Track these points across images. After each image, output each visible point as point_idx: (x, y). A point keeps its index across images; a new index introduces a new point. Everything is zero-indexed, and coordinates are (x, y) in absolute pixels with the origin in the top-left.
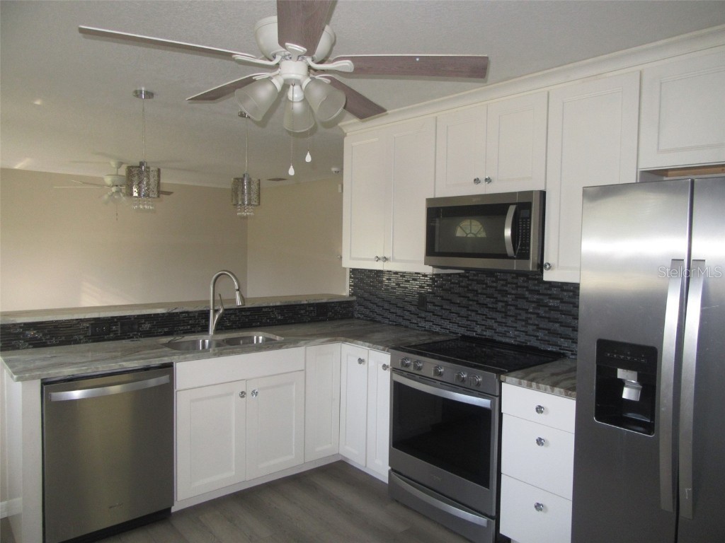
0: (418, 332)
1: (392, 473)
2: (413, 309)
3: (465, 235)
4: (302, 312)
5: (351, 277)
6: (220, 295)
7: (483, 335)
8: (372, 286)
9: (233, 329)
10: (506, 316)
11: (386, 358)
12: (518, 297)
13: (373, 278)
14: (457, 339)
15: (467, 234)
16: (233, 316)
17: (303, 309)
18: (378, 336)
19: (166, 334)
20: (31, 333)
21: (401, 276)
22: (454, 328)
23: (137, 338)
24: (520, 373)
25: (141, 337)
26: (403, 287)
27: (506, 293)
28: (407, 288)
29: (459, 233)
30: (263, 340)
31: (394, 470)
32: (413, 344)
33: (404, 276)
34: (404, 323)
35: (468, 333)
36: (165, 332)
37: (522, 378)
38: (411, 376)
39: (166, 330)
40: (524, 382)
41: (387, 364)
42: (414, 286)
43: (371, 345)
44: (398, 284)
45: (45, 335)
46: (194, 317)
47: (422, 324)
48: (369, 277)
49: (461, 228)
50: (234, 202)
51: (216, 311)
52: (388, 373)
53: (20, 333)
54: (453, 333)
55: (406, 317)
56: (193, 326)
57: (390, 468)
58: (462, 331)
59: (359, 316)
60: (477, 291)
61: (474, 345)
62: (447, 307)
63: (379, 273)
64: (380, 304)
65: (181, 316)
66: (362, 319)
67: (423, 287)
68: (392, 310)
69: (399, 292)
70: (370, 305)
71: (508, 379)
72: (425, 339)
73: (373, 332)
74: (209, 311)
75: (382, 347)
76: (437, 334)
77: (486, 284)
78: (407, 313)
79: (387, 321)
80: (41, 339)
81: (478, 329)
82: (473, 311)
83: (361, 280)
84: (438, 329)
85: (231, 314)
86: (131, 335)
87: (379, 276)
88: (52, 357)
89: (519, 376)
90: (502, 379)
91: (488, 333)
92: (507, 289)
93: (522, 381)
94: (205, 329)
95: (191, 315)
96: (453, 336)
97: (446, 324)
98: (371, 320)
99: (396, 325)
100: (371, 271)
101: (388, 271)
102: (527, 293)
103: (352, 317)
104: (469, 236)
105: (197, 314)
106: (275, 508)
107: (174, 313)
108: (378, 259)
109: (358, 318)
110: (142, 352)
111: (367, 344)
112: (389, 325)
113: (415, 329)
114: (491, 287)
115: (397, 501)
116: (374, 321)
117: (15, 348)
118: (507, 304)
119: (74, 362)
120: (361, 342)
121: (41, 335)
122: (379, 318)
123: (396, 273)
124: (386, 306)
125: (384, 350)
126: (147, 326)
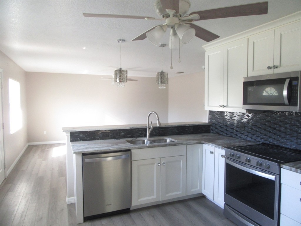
0: (240, 140)
1: (226, 205)
2: (238, 129)
3: (268, 95)
4: (187, 129)
5: (209, 115)
6: (151, 122)
7: (273, 143)
8: (218, 118)
9: (157, 136)
10: (286, 134)
11: (223, 152)
12: (292, 125)
13: (219, 115)
14: (260, 145)
15: (269, 94)
16: (157, 131)
17: (187, 128)
18: (220, 141)
19: (130, 137)
20: (81, 135)
21: (232, 114)
22: (258, 139)
23: (119, 138)
24: (292, 164)
25: (120, 138)
26: (233, 119)
27: (286, 123)
28: (235, 119)
29: (265, 94)
30: (169, 141)
31: (226, 204)
32: (237, 146)
33: (234, 114)
34: (234, 136)
35: (265, 142)
36: (130, 136)
37: (292, 167)
38: (235, 161)
39: (130, 135)
40: (293, 169)
41: (223, 155)
42: (238, 119)
43: (216, 145)
44: (231, 118)
45: (86, 136)
46: (141, 130)
47: (243, 136)
48: (217, 114)
49: (266, 91)
50: (157, 83)
51: (150, 128)
52: (223, 159)
53: (78, 135)
54: (258, 141)
55: (234, 133)
56: (141, 134)
57: (224, 203)
58: (262, 141)
59: (213, 132)
60: (270, 121)
61: (268, 148)
62: (255, 129)
63: (222, 113)
64: (222, 127)
65: (136, 130)
66: (214, 133)
67: (243, 119)
68: (228, 130)
69: (231, 121)
70: (218, 127)
71: (284, 166)
72: (243, 144)
73: (218, 139)
74: (147, 128)
75: (221, 147)
76: (249, 141)
77: (275, 118)
78: (235, 131)
79: (225, 134)
80: (85, 138)
81: (271, 140)
82: (268, 131)
83: (214, 116)
84: (250, 139)
85: (156, 130)
86: (117, 137)
87: (222, 114)
88: (87, 145)
89: (291, 165)
90: (282, 167)
91: (276, 143)
92: (286, 120)
93: (292, 168)
94: (145, 136)
95: (140, 130)
96: (258, 143)
97: (254, 137)
98: (218, 134)
99: (230, 136)
100: (218, 112)
101: (226, 112)
102: (297, 123)
103: (209, 132)
104: (270, 95)
105: (142, 130)
106: (172, 214)
107: (133, 129)
108: (221, 106)
109: (213, 133)
110: (119, 145)
111: (214, 145)
112: (227, 136)
113: (239, 139)
114: (277, 120)
115: (228, 218)
116: (219, 134)
117: (76, 141)
118: (286, 128)
119: (94, 147)
120: (212, 144)
121: (85, 136)
122: (222, 133)
123: (230, 113)
124: (225, 128)
125: (222, 148)
126: (123, 134)
